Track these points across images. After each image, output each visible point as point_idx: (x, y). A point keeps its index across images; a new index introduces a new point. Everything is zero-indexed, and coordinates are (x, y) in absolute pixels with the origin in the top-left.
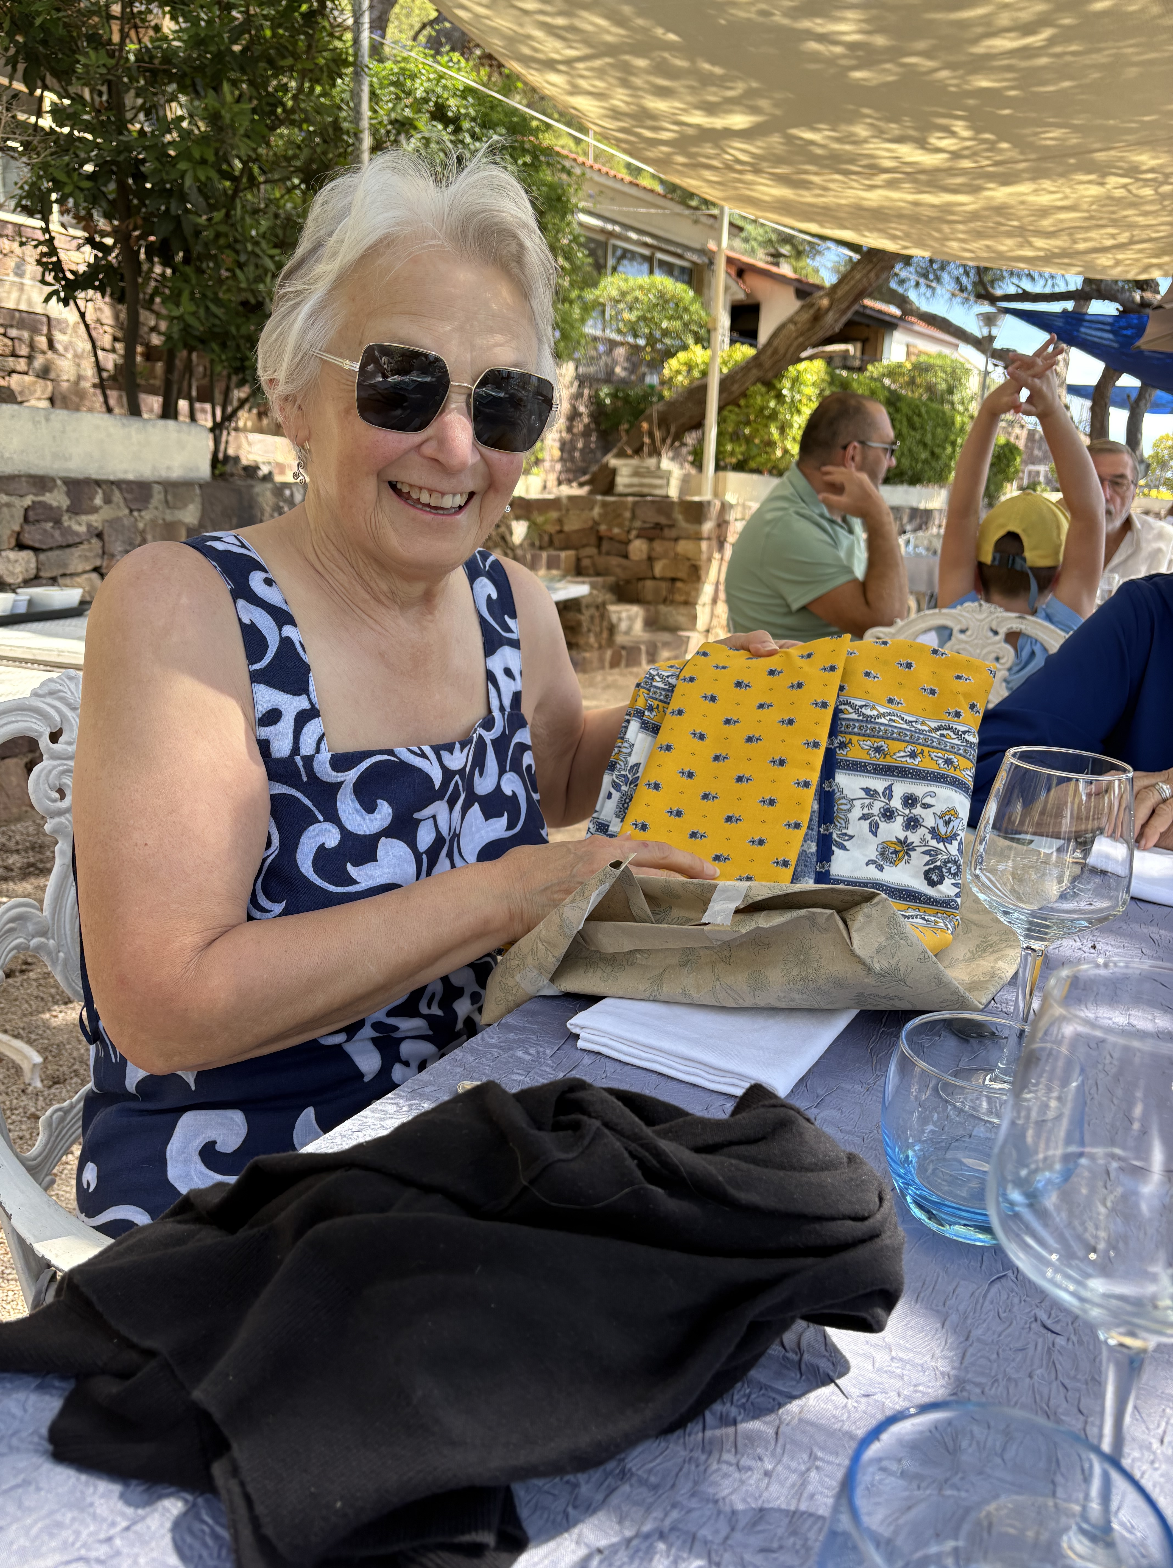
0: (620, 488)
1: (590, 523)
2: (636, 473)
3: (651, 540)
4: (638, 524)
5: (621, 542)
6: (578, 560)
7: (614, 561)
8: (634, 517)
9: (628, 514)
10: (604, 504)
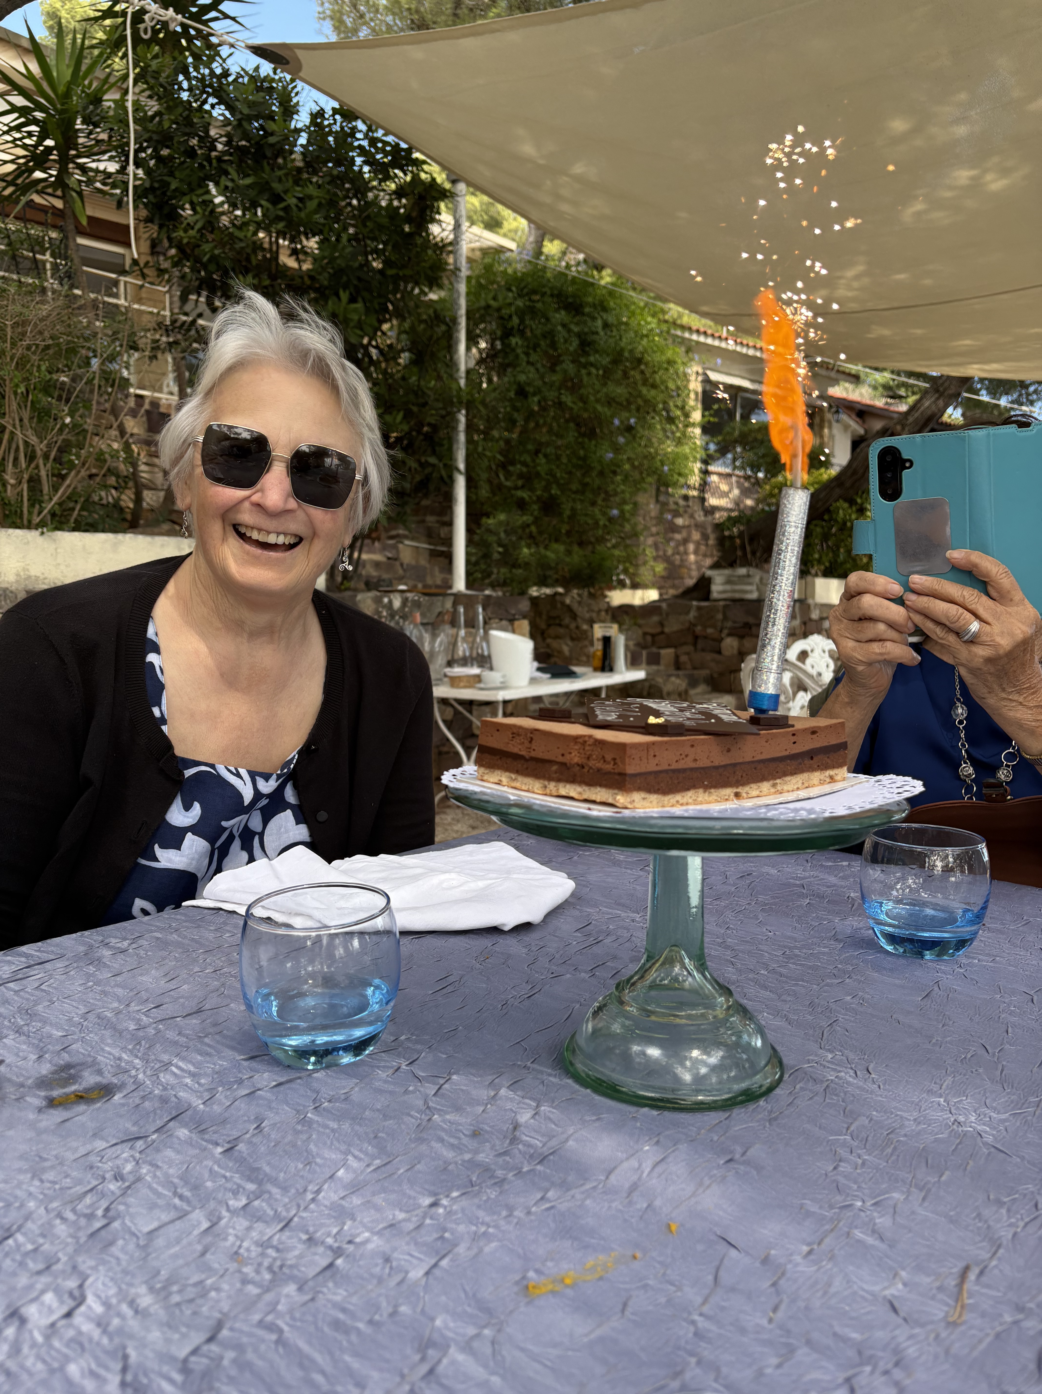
0: (715, 595)
1: (687, 625)
2: (729, 581)
3: (741, 637)
4: (729, 624)
5: (714, 640)
6: (677, 657)
7: (709, 656)
8: (725, 618)
9: (720, 616)
10: (699, 608)
